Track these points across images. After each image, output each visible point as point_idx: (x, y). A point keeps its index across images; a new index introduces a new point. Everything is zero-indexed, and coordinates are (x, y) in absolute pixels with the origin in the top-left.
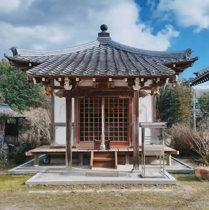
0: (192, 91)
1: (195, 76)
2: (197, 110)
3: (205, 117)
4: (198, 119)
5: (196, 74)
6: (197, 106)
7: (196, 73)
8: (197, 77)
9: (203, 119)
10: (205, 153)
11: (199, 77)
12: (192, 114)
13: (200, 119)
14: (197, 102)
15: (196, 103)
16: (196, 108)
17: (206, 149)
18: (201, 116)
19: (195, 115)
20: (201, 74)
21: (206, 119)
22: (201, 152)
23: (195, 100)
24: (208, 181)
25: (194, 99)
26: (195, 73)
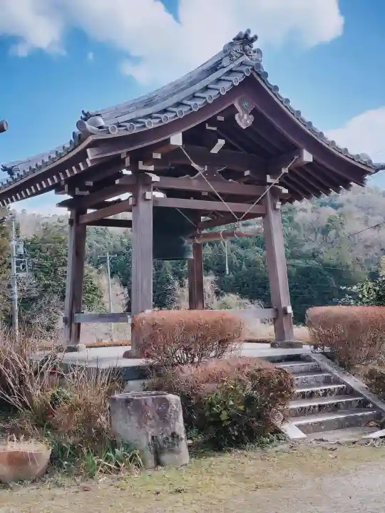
0: (8, 218)
1: (6, 175)
2: (21, 275)
3: (46, 295)
4: (26, 302)
5: (10, 171)
6: (21, 262)
7: (8, 167)
8: (10, 180)
9: (41, 302)
10: (31, 402)
11: (15, 181)
12: (10, 286)
13: (33, 300)
14: (21, 250)
15: (20, 256)
16: (18, 270)
17: (32, 390)
18: (34, 293)
19: (15, 289)
20: (21, 173)
21: (49, 302)
22: (20, 400)
23: (15, 246)
24: (29, 482)
25: (14, 243)
26: (5, 169)
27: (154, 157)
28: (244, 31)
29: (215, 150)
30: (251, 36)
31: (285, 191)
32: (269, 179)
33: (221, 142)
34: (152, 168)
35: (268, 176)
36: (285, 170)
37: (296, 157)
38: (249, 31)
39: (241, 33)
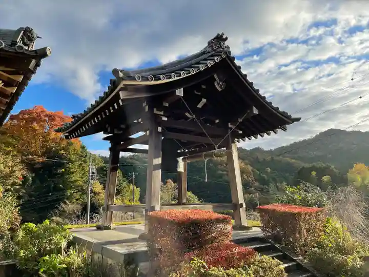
27: (164, 105)
28: (220, 34)
29: (200, 106)
30: (224, 37)
31: (240, 132)
32: (230, 126)
33: (204, 100)
34: (162, 113)
35: (229, 124)
36: (240, 120)
37: (249, 111)
38: (223, 34)
39: (218, 35)
